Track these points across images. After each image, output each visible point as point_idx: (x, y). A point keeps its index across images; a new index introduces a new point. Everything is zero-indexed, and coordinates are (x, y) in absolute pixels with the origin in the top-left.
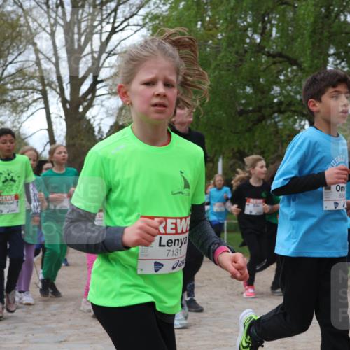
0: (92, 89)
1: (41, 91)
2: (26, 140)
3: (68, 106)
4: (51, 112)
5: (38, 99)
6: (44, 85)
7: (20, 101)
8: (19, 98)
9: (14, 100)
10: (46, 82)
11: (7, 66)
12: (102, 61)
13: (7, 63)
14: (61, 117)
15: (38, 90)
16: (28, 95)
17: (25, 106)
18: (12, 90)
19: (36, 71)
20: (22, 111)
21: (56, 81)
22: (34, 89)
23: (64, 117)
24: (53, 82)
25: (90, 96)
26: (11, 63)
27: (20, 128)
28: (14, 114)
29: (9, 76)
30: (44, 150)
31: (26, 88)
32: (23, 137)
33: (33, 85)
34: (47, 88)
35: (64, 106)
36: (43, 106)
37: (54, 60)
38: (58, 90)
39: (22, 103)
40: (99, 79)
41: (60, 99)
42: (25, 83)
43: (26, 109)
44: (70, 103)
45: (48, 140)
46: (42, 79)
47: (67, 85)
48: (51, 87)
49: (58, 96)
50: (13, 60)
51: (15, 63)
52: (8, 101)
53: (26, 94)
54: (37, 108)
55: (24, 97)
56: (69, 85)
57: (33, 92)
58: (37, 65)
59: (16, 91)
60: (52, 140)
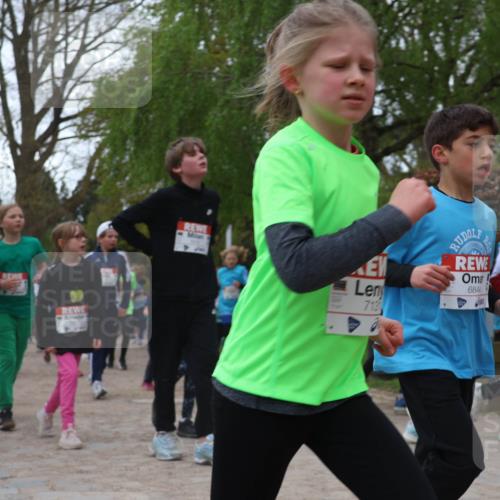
0: (53, 130)
3: (19, 152)
14: (9, 167)
21: (2, 117)
23: (13, 167)
25: (49, 140)
35: (13, 152)
38: (5, 130)
40: (63, 116)
41: (8, 143)
44: (22, 147)
47: (17, 123)
49: (5, 138)
56: (20, 124)
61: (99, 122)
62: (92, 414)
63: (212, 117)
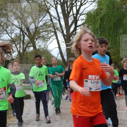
0: (75, 29)
1: (54, 32)
2: (50, 52)
3: (66, 38)
4: (59, 40)
5: (53, 35)
6: (55, 29)
7: (46, 36)
8: (45, 35)
9: (44, 36)
10: (56, 28)
11: (39, 22)
12: (78, 18)
13: (39, 21)
14: (63, 42)
15: (53, 31)
16: (49, 34)
17: (48, 39)
18: (42, 32)
19: (51, 23)
20: (47, 41)
21: (60, 27)
22: (51, 31)
23: (64, 42)
24: (58, 28)
25: (74, 33)
26: (41, 21)
27: (47, 47)
28: (44, 42)
29: (41, 26)
30: (58, 56)
31: (48, 31)
32: (49, 51)
33: (50, 29)
34: (56, 30)
36: (55, 38)
37: (58, 19)
38: (61, 31)
39: (47, 37)
40: (77, 25)
41: (62, 35)
42: (47, 29)
43: (49, 39)
45: (59, 52)
46: (54, 27)
47: (64, 29)
48: (58, 30)
49: (61, 33)
50: (42, 20)
51: (42, 21)
52: (41, 37)
53: (48, 33)
54: (53, 39)
55: (47, 35)
56: (65, 29)
57: (51, 33)
58: (51, 21)
59: (44, 33)
60: (61, 52)
61: (89, 26)
63: (125, 21)
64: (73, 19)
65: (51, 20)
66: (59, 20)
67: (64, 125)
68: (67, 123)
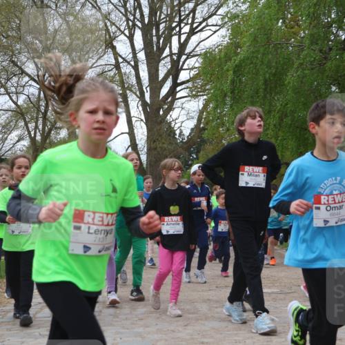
0: (172, 92)
1: (121, 94)
3: (148, 110)
4: (132, 115)
6: (124, 89)
10: (126, 85)
12: (181, 63)
14: (142, 120)
19: (115, 74)
21: (136, 85)
23: (144, 120)
24: (132, 86)
25: (170, 99)
26: (91, 67)
34: (128, 92)
35: (144, 110)
36: (124, 110)
37: (132, 63)
38: (138, 93)
40: (179, 81)
41: (140, 103)
44: (150, 106)
45: (129, 144)
46: (122, 83)
47: (146, 88)
48: (131, 91)
49: (138, 99)
50: (94, 64)
51: (95, 67)
56: (148, 89)
58: (117, 69)
60: (134, 145)
61: (206, 85)
62: (209, 300)
63: (290, 77)
64: (169, 67)
65: (117, 66)
66: (136, 68)
67: (124, 317)
68: (131, 312)
